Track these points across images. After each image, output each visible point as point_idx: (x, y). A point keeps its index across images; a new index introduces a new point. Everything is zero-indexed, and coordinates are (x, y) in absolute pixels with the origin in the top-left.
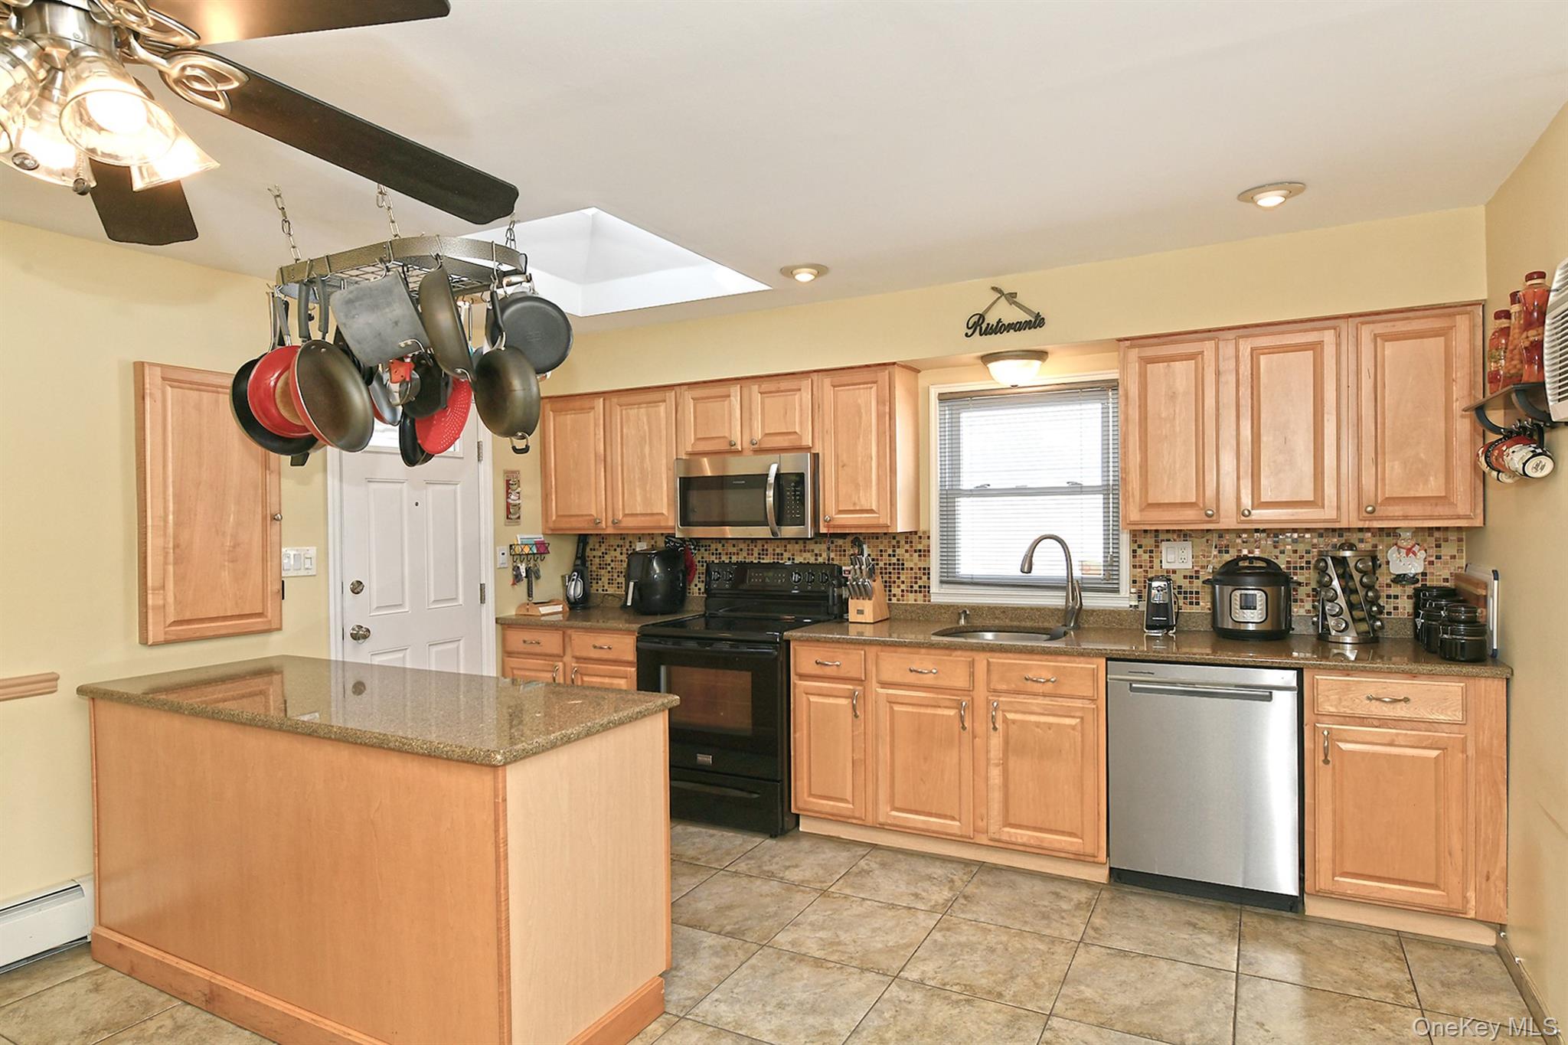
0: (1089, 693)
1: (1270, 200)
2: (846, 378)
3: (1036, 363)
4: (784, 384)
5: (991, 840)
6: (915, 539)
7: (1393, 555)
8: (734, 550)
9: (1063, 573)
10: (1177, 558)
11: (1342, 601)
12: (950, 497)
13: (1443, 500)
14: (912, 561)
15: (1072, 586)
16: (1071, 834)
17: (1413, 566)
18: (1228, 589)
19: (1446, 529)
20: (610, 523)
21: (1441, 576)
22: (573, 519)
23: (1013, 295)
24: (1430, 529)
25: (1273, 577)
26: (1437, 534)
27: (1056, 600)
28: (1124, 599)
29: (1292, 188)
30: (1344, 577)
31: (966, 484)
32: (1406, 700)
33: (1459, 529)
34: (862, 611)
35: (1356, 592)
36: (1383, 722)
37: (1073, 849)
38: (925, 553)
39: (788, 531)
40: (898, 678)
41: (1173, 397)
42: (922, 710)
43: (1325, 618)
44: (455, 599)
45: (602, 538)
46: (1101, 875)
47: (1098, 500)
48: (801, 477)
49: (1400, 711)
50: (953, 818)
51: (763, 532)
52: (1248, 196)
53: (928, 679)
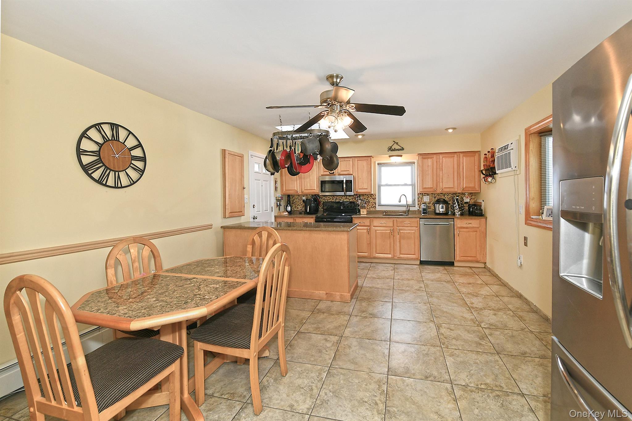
0: (416, 225)
1: (450, 131)
2: (361, 159)
3: (400, 157)
4: (346, 159)
5: (398, 257)
6: (372, 196)
7: (464, 198)
8: (329, 199)
9: (406, 203)
10: (426, 199)
11: (457, 207)
12: (379, 187)
13: (474, 187)
14: (372, 201)
15: (408, 206)
16: (413, 255)
17: (468, 200)
18: (438, 205)
19: (473, 193)
20: (301, 191)
21: (472, 202)
22: (290, 191)
23: (398, 143)
24: (470, 193)
25: (445, 202)
26: (471, 194)
27: (404, 209)
28: (416, 208)
29: (454, 129)
30: (458, 202)
31: (383, 183)
32: (471, 223)
33: (475, 193)
34: (363, 212)
35: (460, 205)
36: (467, 228)
37: (414, 257)
38: (375, 199)
39: (348, 193)
40: (378, 225)
41: (428, 166)
42: (383, 231)
43: (454, 210)
44: (268, 210)
45: (293, 196)
46: (418, 262)
47: (411, 187)
48: (351, 181)
49: (470, 225)
50: (389, 254)
51: (343, 193)
52: (447, 129)
53: (384, 225)
